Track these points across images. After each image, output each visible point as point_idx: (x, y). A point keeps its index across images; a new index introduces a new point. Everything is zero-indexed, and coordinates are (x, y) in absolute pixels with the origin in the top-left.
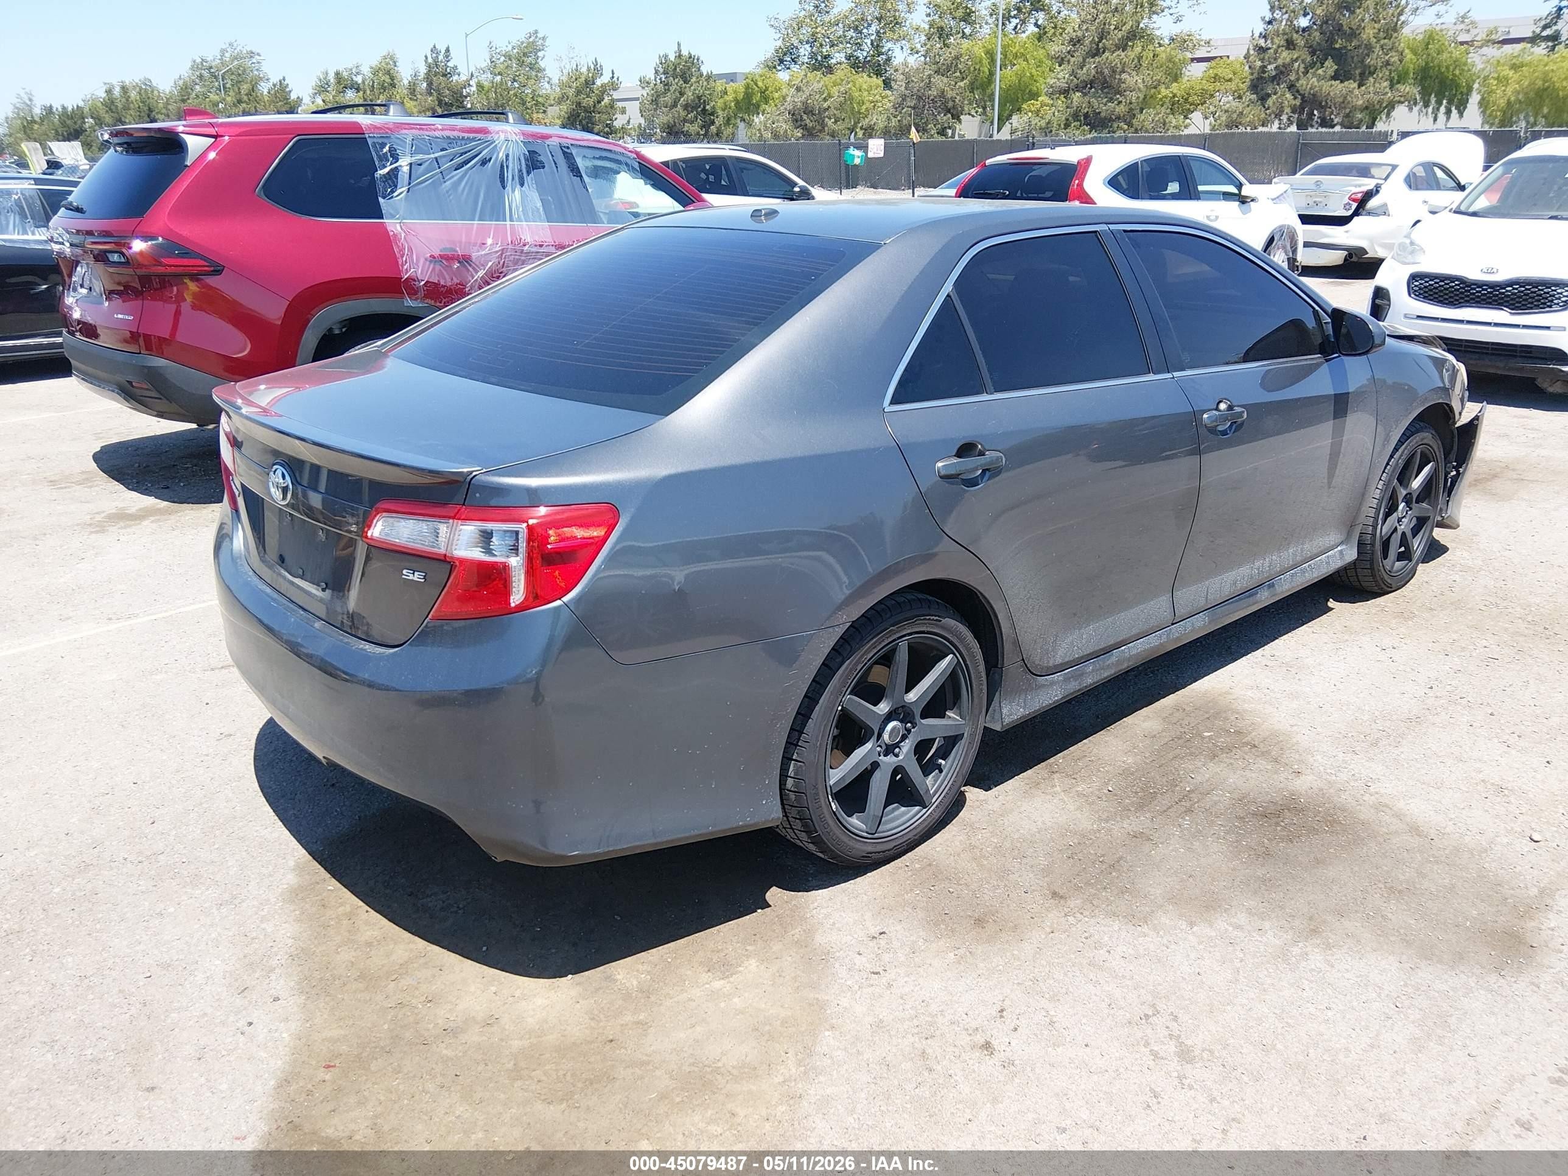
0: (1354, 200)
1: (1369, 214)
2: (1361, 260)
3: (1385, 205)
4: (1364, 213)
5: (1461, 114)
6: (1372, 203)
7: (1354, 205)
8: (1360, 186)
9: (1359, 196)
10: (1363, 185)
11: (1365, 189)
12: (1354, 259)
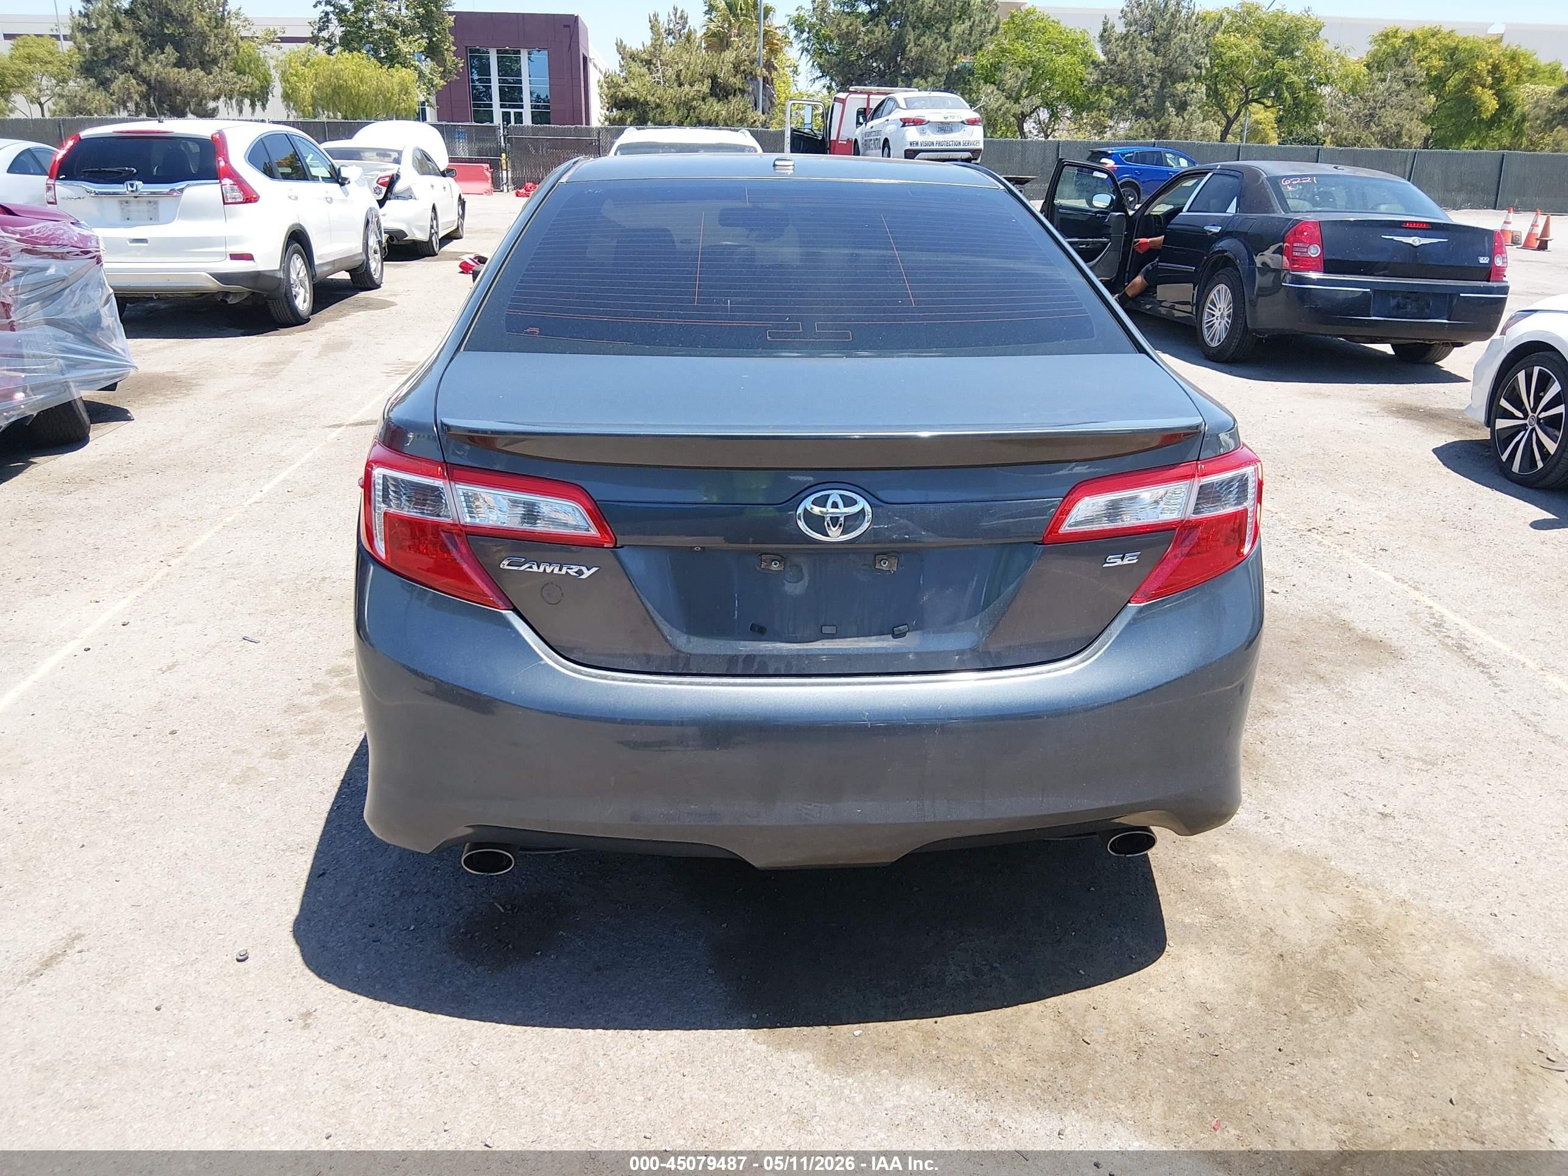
0: (382, 184)
1: (397, 198)
2: (402, 243)
3: (409, 189)
4: (392, 197)
5: (264, 107)
6: (399, 187)
7: (384, 189)
8: (385, 170)
9: (387, 179)
10: (389, 169)
11: (390, 173)
12: (395, 242)
